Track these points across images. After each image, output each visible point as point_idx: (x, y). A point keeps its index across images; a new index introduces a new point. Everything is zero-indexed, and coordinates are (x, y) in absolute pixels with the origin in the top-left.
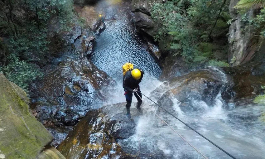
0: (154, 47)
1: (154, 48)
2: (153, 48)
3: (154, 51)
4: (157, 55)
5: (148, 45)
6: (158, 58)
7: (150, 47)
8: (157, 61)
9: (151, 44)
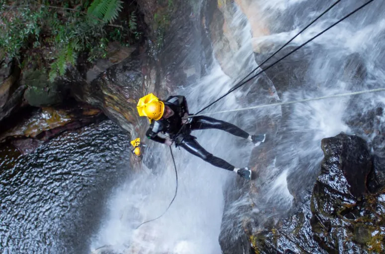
0: (34, 122)
1: (37, 123)
2: (36, 127)
3: (45, 125)
4: (58, 119)
5: (24, 137)
6: (66, 120)
7: (30, 132)
8: (76, 125)
9: (24, 128)
